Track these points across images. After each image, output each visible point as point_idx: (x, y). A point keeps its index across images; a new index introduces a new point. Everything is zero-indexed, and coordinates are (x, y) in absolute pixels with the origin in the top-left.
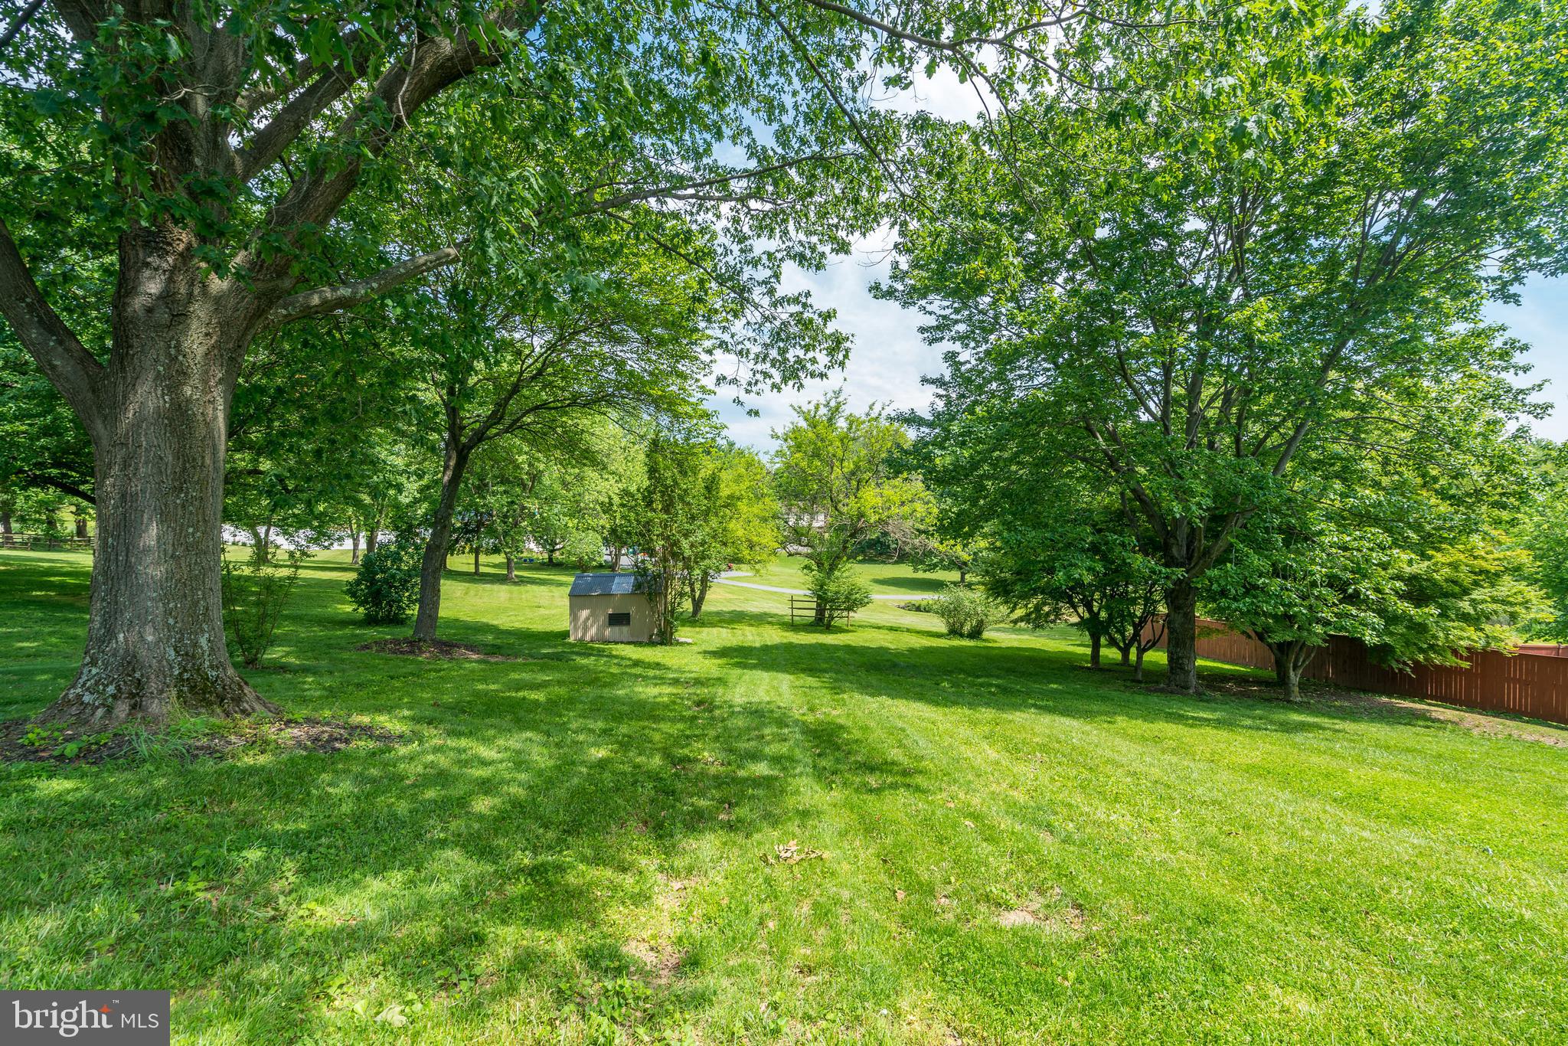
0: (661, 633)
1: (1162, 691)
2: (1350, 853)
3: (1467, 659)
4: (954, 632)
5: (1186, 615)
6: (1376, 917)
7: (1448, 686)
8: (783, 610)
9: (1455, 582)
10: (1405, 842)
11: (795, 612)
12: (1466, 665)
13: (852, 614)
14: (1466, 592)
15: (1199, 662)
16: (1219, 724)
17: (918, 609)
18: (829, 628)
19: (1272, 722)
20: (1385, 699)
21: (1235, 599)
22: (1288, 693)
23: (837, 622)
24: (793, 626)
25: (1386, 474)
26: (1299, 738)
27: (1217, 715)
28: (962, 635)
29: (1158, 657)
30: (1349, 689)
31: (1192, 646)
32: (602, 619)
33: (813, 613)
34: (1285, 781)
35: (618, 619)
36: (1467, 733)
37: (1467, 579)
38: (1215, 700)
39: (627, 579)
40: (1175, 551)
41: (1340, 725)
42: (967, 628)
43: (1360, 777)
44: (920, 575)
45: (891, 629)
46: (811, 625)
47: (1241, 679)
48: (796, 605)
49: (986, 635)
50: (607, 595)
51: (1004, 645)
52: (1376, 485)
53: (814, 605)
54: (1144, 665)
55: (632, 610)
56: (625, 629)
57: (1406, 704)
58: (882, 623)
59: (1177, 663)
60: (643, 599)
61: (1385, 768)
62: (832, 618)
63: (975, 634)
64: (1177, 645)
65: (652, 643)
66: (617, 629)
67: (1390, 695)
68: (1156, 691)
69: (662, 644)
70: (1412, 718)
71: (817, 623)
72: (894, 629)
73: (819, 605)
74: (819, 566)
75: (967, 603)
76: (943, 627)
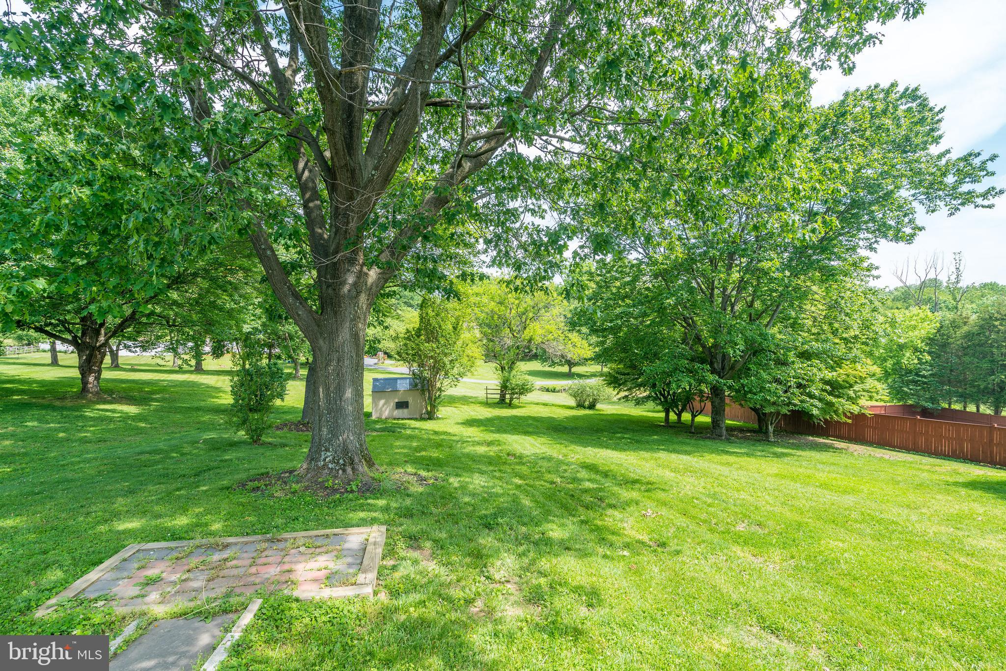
0: (428, 413)
1: (709, 438)
2: (833, 504)
3: (849, 418)
4: (580, 406)
5: (721, 398)
6: (849, 522)
7: (840, 430)
8: (481, 394)
9: (847, 382)
10: (849, 500)
11: (489, 396)
12: (850, 421)
13: (522, 397)
14: (851, 386)
15: (728, 422)
16: (748, 455)
17: (548, 390)
18: (510, 405)
19: (769, 452)
20: (811, 438)
21: (755, 394)
22: (768, 437)
23: (515, 402)
24: (487, 404)
25: (815, 326)
26: (786, 460)
27: (743, 451)
28: (584, 408)
29: (704, 419)
30: (793, 433)
31: (724, 414)
32: (392, 405)
33: (498, 396)
34: (793, 479)
35: (402, 405)
36: (852, 454)
37: (851, 380)
38: (736, 442)
39: (404, 381)
40: (716, 365)
41: (799, 453)
42: (587, 403)
43: (822, 476)
44: (547, 369)
45: (544, 404)
46: (498, 403)
47: (741, 430)
48: (489, 391)
49: (599, 406)
50: (396, 391)
51: (609, 412)
52: (809, 331)
53: (499, 392)
54: (695, 424)
55: (410, 400)
56: (406, 411)
57: (821, 440)
58: (536, 401)
59: (716, 423)
60: (417, 393)
61: (829, 472)
62: (511, 399)
63: (592, 406)
64: (716, 414)
65: (422, 419)
66: (400, 411)
67: (812, 436)
68: (706, 438)
69: (430, 419)
70: (826, 448)
71: (502, 402)
72: (545, 405)
73: (502, 391)
74: (503, 368)
75: (588, 389)
76: (572, 402)
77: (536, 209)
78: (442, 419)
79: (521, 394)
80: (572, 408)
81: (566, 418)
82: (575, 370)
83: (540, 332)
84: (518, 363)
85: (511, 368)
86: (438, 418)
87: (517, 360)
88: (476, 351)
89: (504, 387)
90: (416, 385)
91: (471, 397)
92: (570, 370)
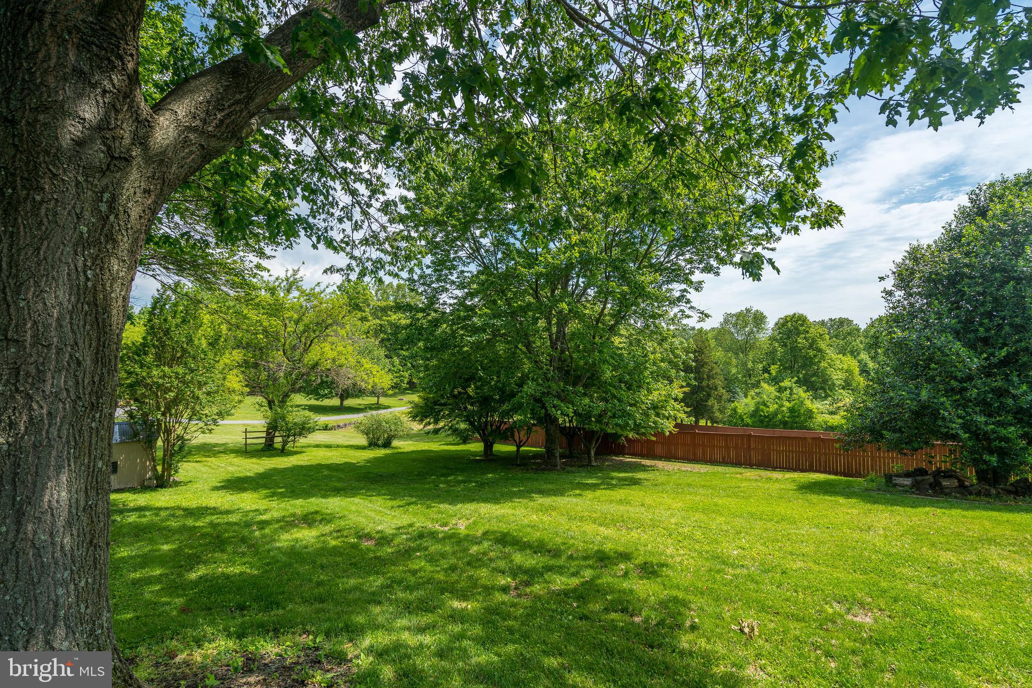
0: (159, 477)
4: (373, 444)
8: (237, 439)
11: (249, 441)
13: (303, 439)
18: (283, 452)
22: (590, 461)
23: (291, 446)
24: (246, 451)
28: (379, 446)
33: (263, 441)
42: (380, 442)
46: (262, 450)
48: (249, 435)
49: (395, 443)
51: (406, 450)
53: (264, 435)
54: (525, 456)
55: (121, 459)
59: (551, 453)
62: (285, 443)
63: (387, 444)
64: (551, 443)
69: (162, 486)
71: (268, 449)
72: (329, 447)
73: (268, 433)
74: (271, 403)
75: (384, 424)
76: (363, 441)
77: (374, 180)
78: (186, 484)
79: (300, 434)
80: (363, 448)
81: (368, 461)
82: (349, 402)
83: (331, 354)
84: (292, 396)
85: (283, 402)
86: (177, 484)
87: (292, 392)
88: (235, 381)
89: (272, 428)
90: (136, 434)
91: (216, 445)
92: (342, 403)
